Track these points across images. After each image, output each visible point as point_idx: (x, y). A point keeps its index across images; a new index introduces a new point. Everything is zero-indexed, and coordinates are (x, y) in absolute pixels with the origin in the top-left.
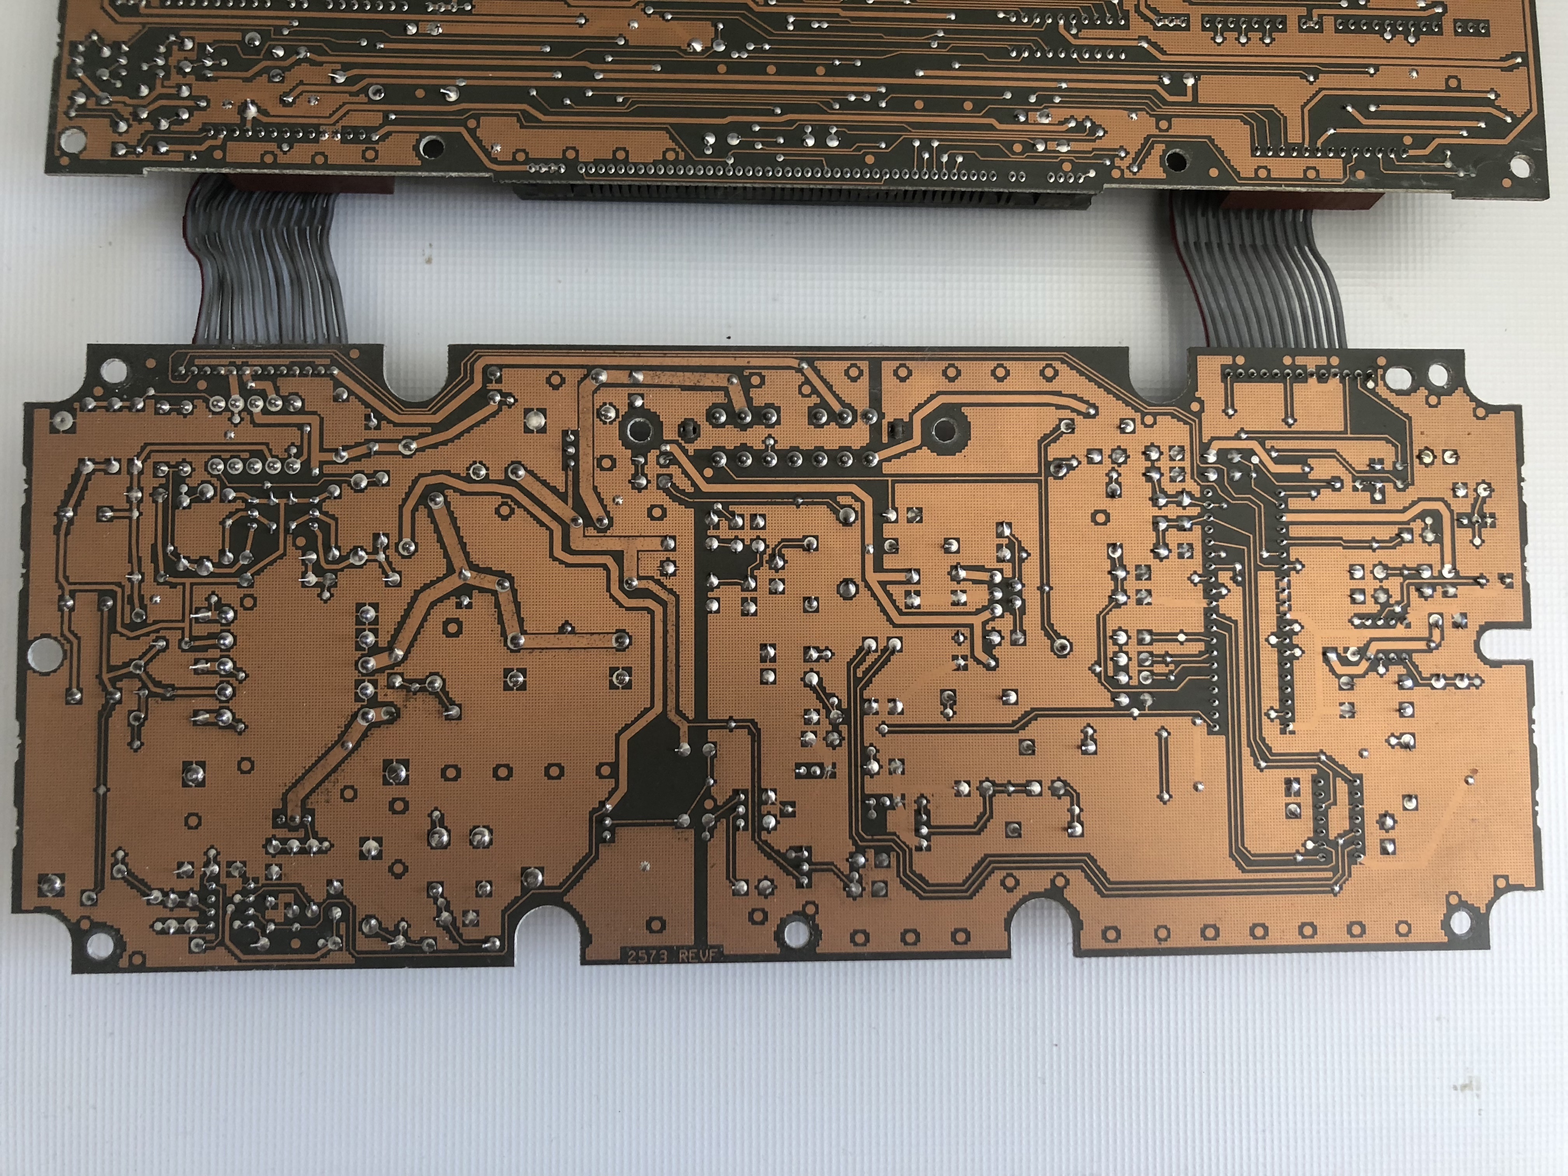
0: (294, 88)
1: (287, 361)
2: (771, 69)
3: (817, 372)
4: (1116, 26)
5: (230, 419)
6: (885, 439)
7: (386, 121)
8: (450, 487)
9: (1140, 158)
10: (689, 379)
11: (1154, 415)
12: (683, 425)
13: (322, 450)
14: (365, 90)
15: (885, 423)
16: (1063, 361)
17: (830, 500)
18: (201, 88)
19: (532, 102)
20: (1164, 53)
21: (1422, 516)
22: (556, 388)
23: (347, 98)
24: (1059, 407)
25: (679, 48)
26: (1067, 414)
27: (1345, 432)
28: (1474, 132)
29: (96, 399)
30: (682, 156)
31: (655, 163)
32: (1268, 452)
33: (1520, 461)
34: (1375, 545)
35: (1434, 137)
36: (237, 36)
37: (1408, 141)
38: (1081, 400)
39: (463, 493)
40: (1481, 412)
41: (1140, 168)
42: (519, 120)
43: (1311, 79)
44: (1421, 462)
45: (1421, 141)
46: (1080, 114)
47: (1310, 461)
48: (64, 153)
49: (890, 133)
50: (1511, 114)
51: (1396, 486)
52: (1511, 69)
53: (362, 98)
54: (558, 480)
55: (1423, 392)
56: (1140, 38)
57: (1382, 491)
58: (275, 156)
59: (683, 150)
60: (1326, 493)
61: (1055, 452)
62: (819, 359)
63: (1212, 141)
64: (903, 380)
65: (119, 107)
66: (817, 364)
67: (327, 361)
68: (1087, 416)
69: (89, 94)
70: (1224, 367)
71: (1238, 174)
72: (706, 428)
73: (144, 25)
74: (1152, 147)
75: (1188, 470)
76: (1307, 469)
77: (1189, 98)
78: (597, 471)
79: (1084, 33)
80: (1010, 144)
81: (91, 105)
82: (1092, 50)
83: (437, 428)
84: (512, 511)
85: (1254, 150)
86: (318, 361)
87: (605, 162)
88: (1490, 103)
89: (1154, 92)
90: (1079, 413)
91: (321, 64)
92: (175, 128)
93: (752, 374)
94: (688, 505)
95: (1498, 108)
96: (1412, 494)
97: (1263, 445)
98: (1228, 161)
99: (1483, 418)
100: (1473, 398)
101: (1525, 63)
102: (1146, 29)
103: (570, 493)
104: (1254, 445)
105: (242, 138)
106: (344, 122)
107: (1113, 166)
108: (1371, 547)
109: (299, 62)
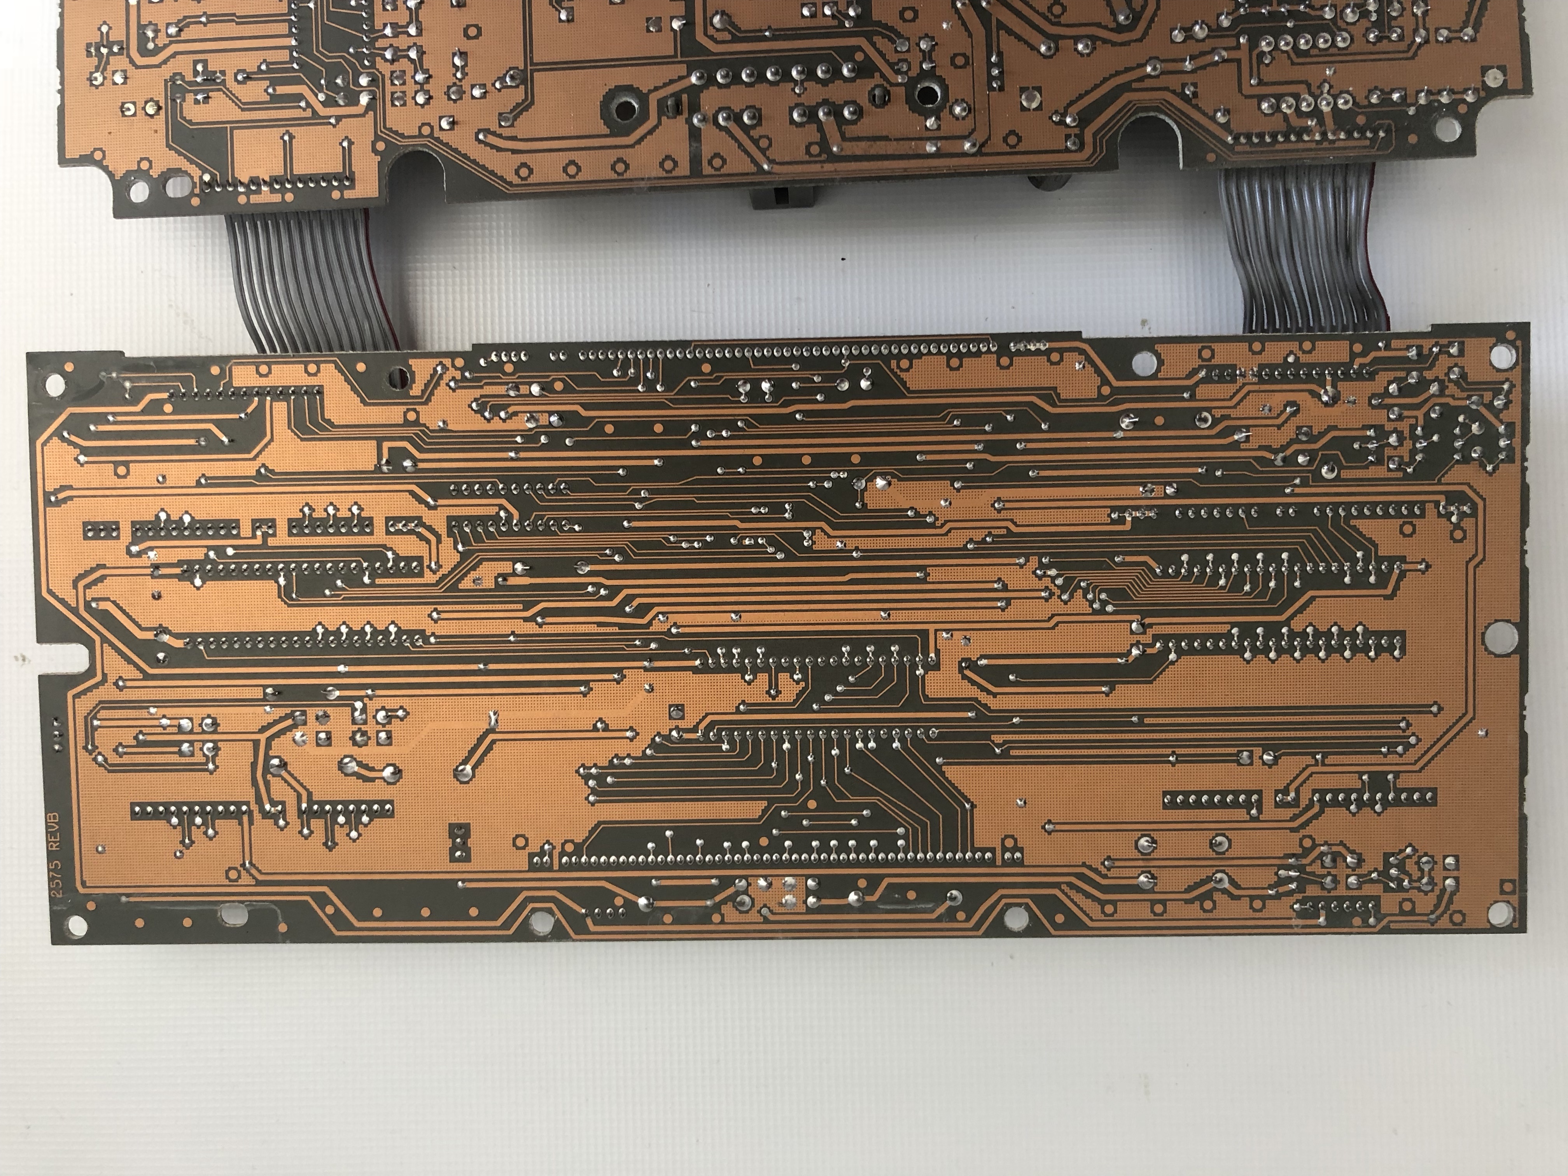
0: (1285, 422)
1: (1278, 147)
2: (806, 460)
3: (754, 161)
4: (459, 519)
5: (1331, 87)
6: (685, 97)
7: (1192, 389)
8: (1112, 30)
9: (434, 381)
10: (880, 148)
11: (421, 135)
12: (884, 103)
13: (1239, 61)
14: (1216, 422)
15: (686, 115)
16: (510, 184)
17: (737, 34)
18: (1379, 417)
19: (1046, 416)
20: (412, 493)
21: (157, 50)
22: (1012, 132)
23: (1233, 413)
24: (514, 138)
25: (900, 479)
26: (507, 132)
27: (232, 129)
28: (101, 419)
29: (1464, 101)
30: (894, 363)
31: (920, 355)
32: (308, 105)
33: (61, 110)
34: (203, 19)
35: (143, 412)
36: (1345, 474)
37: (168, 408)
38: (492, 147)
39: (1099, 25)
40: (98, 156)
41: (435, 370)
42: (1058, 395)
43: (263, 471)
44: (157, 103)
45: (155, 407)
46: (497, 425)
47: (268, 98)
48: (1512, 343)
49: (688, 398)
50: (63, 440)
51: (183, 78)
52: (63, 488)
53: (1218, 414)
54: (1007, 42)
55: (154, 173)
56: (435, 508)
57: (196, 73)
58: (1301, 348)
59: (892, 371)
60: (252, 68)
61: (519, 94)
62: (753, 174)
63: (363, 401)
64: (668, 157)
65: (1458, 393)
66: (754, 169)
67: (1238, 148)
68: (487, 131)
69: (1490, 406)
70: (352, 187)
71: (337, 367)
72: (864, 102)
73: (1439, 483)
74: (423, 392)
75: (388, 82)
76: (270, 90)
77: (386, 445)
78: (969, 53)
79: (492, 511)
80: (567, 389)
81: (1488, 396)
82: (484, 495)
83: (1126, 87)
84: (1050, 9)
85: (320, 392)
86: (1248, 148)
87: (969, 354)
88: (85, 451)
89: (421, 450)
90: (494, 134)
91: (1261, 448)
92: (1402, 374)
93: (819, 155)
94: (879, 23)
95: (75, 445)
96: (167, 71)
97: (314, 112)
98: (347, 380)
99: (95, 149)
100: (105, 169)
101: (47, 495)
102: (429, 517)
103: (994, 29)
104: (322, 111)
105: (1336, 366)
106: (1233, 388)
107: (462, 370)
108: (208, 17)
109: (1283, 448)
